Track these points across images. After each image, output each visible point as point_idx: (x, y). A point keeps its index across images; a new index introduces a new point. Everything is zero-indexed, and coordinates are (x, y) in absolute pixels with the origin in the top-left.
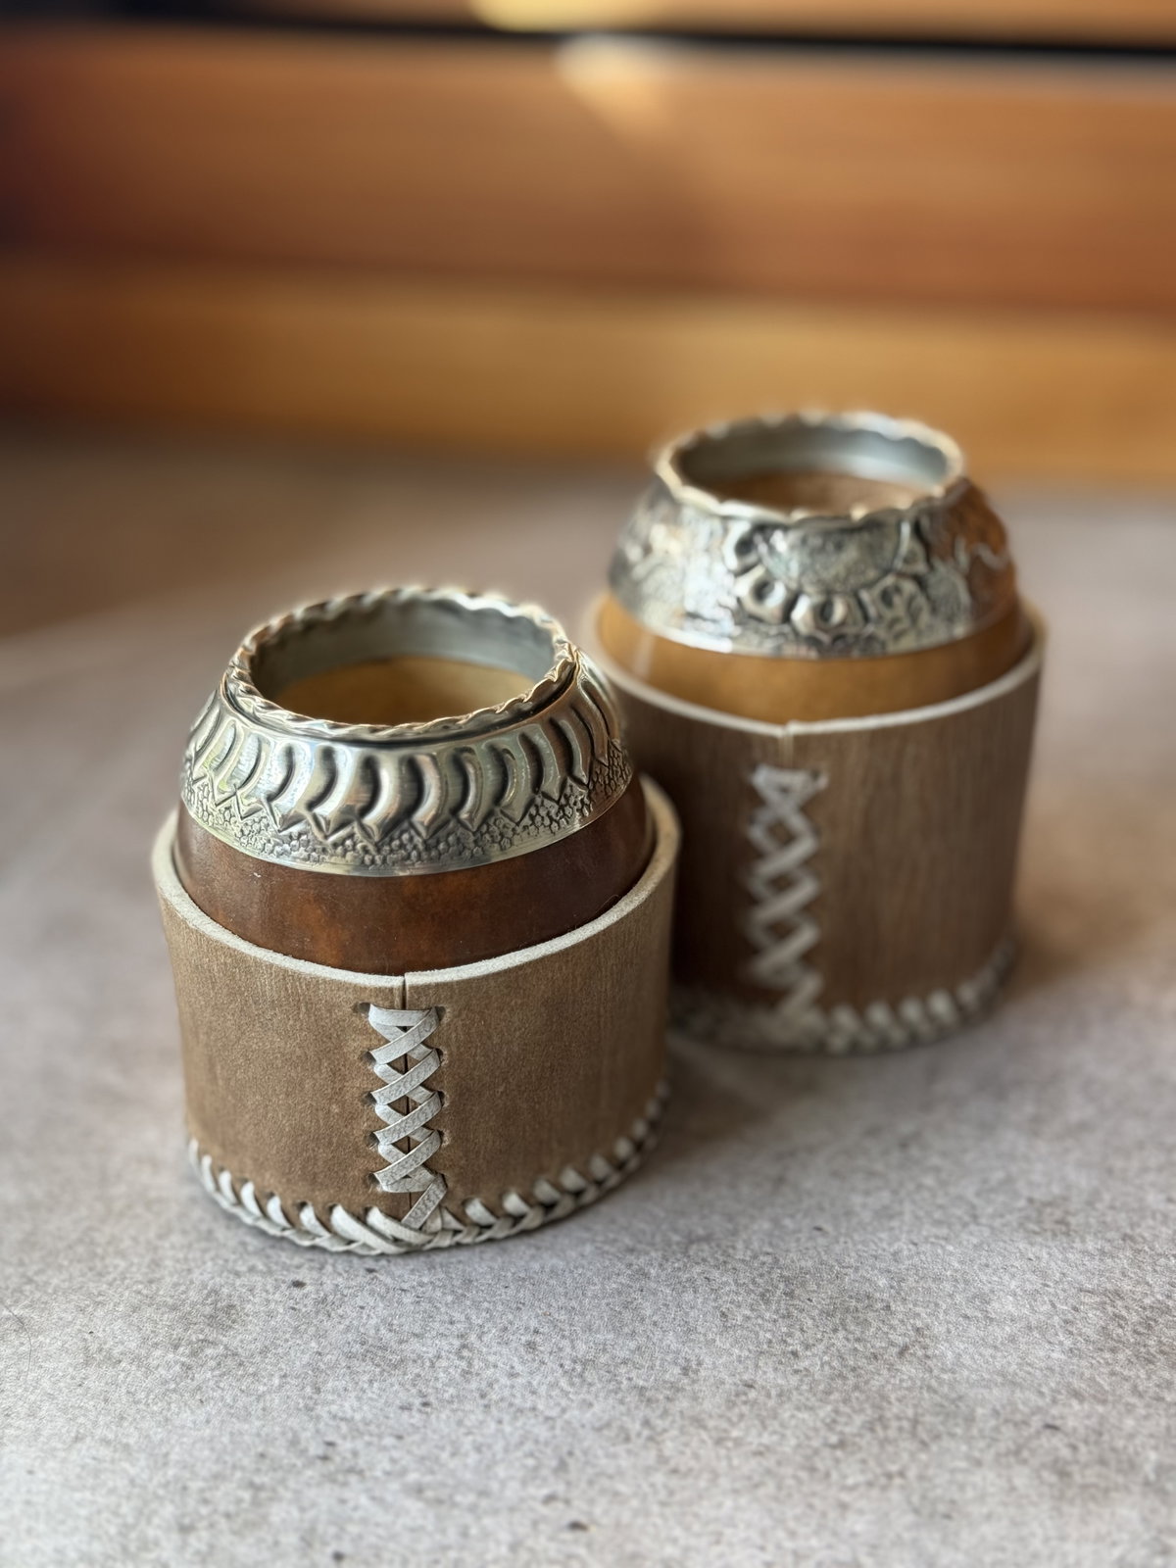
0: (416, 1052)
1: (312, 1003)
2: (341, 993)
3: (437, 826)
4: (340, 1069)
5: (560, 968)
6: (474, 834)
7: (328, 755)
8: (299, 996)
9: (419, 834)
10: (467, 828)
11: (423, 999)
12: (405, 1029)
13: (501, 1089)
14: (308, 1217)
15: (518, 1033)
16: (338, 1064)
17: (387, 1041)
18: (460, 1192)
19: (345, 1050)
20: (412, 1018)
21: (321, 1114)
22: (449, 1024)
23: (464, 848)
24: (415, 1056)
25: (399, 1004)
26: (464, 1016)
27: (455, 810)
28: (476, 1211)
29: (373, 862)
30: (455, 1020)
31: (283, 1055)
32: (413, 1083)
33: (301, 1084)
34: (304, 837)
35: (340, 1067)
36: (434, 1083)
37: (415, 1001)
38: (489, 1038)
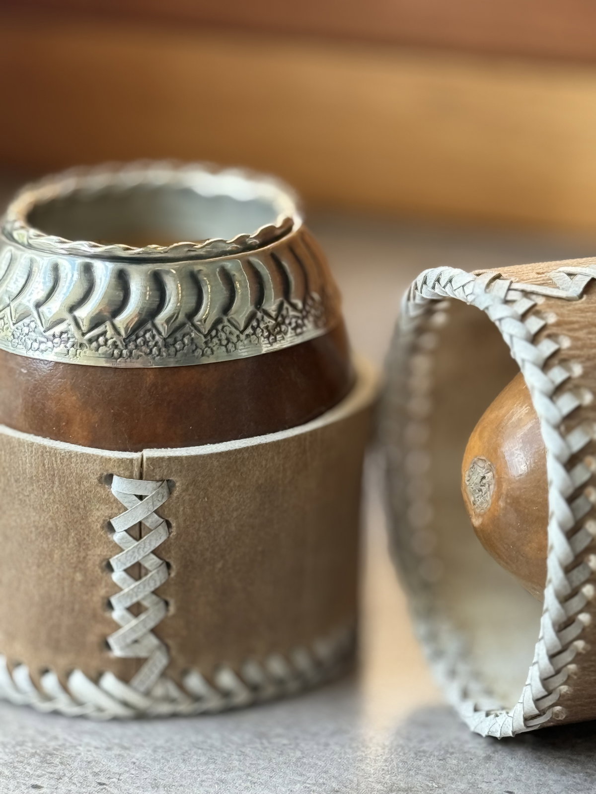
0: (150, 520)
1: (64, 476)
2: (90, 465)
3: (177, 328)
4: (85, 539)
5: (273, 458)
6: (205, 336)
7: (88, 269)
8: (54, 469)
9: (160, 333)
10: (199, 331)
11: (157, 470)
12: (141, 498)
13: (219, 565)
14: (50, 682)
15: (235, 514)
16: (84, 534)
17: (126, 509)
18: (181, 661)
19: (90, 520)
20: (148, 488)
21: (66, 583)
22: (178, 498)
23: (197, 347)
24: (148, 524)
25: (138, 474)
26: (190, 491)
27: (191, 316)
28: (195, 682)
29: (121, 355)
30: (184, 494)
31: (37, 528)
32: (146, 550)
33: (51, 555)
34: (64, 336)
35: (85, 536)
36: (163, 552)
37: (151, 473)
38: (211, 515)
